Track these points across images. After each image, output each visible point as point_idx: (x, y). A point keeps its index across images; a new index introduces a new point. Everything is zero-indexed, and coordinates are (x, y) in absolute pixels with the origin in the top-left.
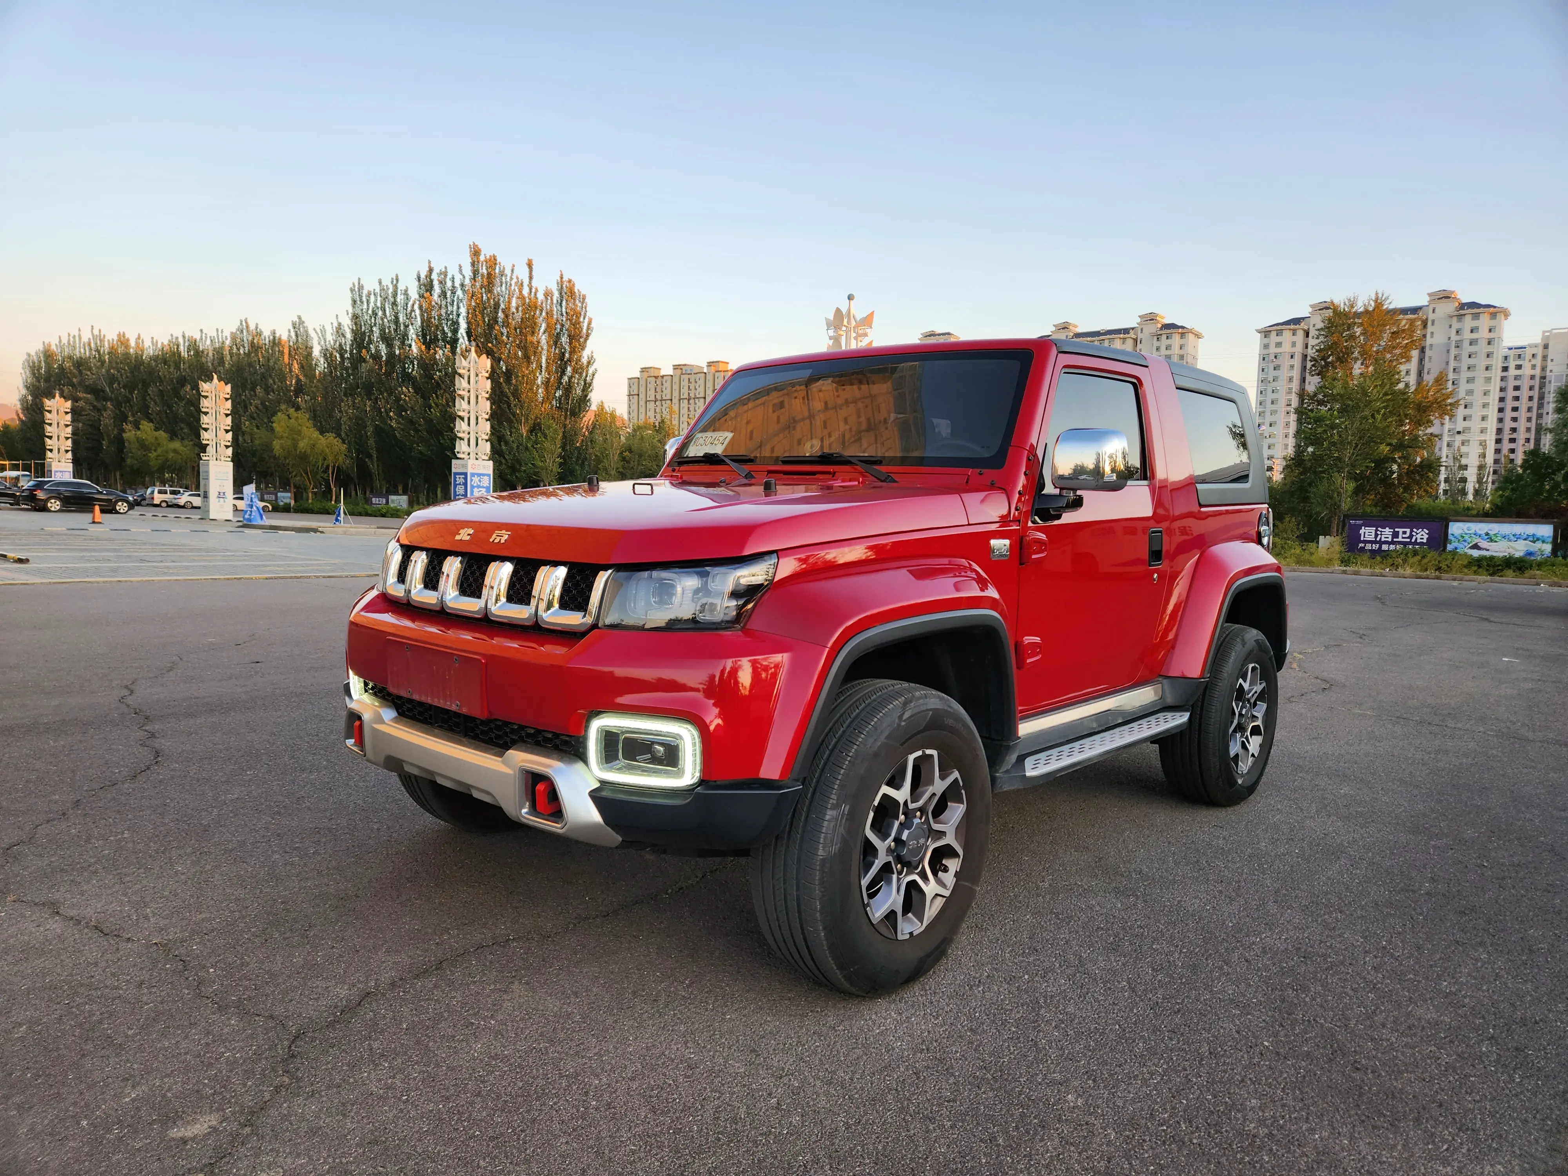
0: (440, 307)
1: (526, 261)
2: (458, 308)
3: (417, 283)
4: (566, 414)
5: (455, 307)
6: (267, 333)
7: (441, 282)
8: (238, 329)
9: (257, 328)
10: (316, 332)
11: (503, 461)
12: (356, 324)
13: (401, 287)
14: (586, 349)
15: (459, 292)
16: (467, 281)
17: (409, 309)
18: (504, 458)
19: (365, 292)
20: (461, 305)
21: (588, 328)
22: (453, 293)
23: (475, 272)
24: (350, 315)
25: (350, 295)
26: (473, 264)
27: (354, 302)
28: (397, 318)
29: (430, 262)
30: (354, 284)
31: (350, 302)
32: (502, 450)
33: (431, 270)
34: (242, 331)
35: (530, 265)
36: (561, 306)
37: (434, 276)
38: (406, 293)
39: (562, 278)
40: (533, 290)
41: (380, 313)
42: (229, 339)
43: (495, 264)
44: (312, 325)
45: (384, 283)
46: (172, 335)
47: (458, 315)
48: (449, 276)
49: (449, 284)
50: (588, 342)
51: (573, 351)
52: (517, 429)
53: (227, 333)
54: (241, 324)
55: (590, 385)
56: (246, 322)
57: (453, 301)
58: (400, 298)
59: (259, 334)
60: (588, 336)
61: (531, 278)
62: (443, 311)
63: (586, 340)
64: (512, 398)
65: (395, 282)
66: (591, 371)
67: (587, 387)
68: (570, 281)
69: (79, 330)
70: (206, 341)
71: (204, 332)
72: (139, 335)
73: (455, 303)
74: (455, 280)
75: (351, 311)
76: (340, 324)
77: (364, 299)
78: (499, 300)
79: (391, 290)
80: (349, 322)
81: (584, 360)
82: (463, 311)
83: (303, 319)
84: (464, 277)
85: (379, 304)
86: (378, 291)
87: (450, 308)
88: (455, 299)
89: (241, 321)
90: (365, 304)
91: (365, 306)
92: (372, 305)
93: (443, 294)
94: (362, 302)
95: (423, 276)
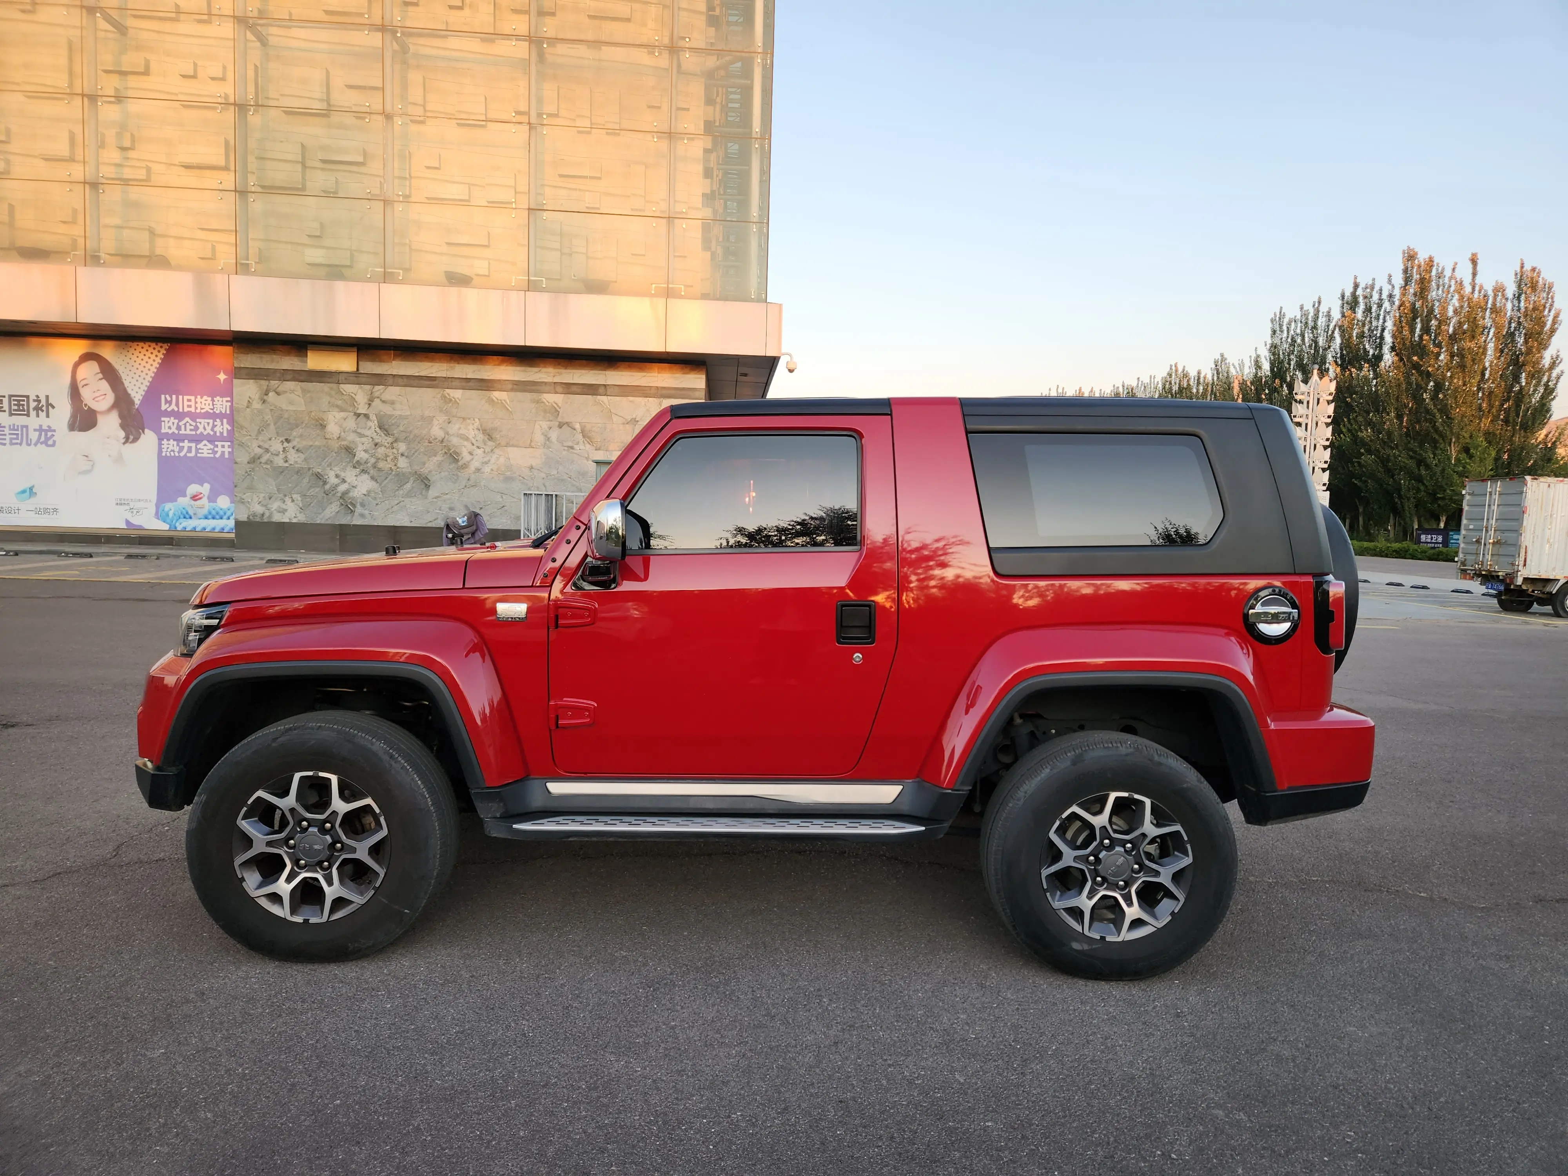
0: (1364, 325)
1: (1470, 256)
2: (1385, 321)
3: (1340, 302)
4: (1514, 429)
5: (1381, 321)
6: (1193, 374)
7: (1365, 297)
8: (1168, 374)
9: (1184, 370)
10: (1234, 367)
11: (1422, 488)
12: (1274, 354)
13: (1323, 309)
14: (1550, 348)
15: (1386, 305)
16: (1397, 292)
17: (1330, 332)
18: (1424, 484)
19: (1286, 320)
20: (1388, 317)
21: (1554, 322)
22: (1380, 306)
23: (1407, 280)
24: (1268, 346)
25: (1270, 325)
26: (1405, 271)
27: (1274, 332)
28: (1316, 342)
29: (1356, 278)
30: (1275, 314)
31: (1270, 332)
32: (1421, 475)
33: (1356, 286)
34: (1170, 376)
35: (1474, 261)
36: (1519, 302)
37: (1359, 292)
38: (1328, 315)
39: (1522, 267)
40: (1477, 288)
41: (1299, 341)
42: (1160, 383)
43: (1432, 266)
44: (1232, 359)
45: (1305, 308)
46: (1114, 386)
47: (1383, 330)
48: (1377, 288)
49: (1376, 297)
50: (1554, 339)
51: (1529, 352)
52: (1444, 451)
53: (1159, 379)
54: (1171, 369)
55: (1553, 390)
56: (1176, 366)
57: (1379, 315)
58: (1322, 321)
59: (1185, 375)
60: (1553, 331)
61: (1474, 274)
62: (1366, 329)
63: (1550, 337)
64: (1438, 415)
65: (1316, 305)
66: (1555, 374)
67: (1549, 392)
68: (1534, 270)
69: (1050, 390)
70: (1141, 388)
71: (1141, 380)
72: (1092, 388)
73: (1381, 317)
74: (1383, 292)
75: (1269, 341)
76: (1258, 356)
77: (1285, 328)
78: (1433, 305)
79: (1311, 314)
80: (1267, 354)
81: (1546, 362)
82: (1389, 325)
83: (1225, 356)
84: (1393, 287)
85: (1298, 331)
86: (1299, 317)
87: (1374, 324)
88: (1382, 313)
89: (1171, 366)
90: (1285, 332)
91: (1285, 335)
92: (1292, 332)
93: (1368, 310)
94: (1282, 331)
95: (1348, 294)
